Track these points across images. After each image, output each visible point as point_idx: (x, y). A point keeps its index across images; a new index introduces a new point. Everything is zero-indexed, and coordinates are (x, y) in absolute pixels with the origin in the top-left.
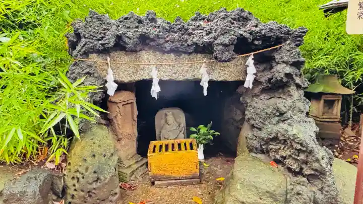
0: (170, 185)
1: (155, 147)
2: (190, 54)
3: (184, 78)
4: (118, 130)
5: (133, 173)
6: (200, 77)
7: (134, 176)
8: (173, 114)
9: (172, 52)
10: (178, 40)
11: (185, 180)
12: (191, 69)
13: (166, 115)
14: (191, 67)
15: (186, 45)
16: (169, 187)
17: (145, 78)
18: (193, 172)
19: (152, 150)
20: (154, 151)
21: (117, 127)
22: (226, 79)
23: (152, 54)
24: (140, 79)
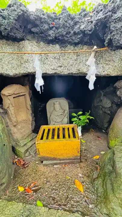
0: (56, 164)
1: (44, 130)
2: (76, 44)
3: (69, 72)
4: (12, 118)
5: (27, 150)
6: (85, 71)
7: (28, 153)
8: (60, 103)
9: (57, 43)
10: (64, 24)
11: (68, 161)
12: (76, 62)
13: (54, 104)
14: (76, 60)
15: (72, 32)
16: (55, 166)
17: (30, 71)
18: (75, 155)
19: (40, 137)
20: (42, 139)
21: (11, 116)
22: (109, 73)
23: (36, 44)
24: (25, 72)
